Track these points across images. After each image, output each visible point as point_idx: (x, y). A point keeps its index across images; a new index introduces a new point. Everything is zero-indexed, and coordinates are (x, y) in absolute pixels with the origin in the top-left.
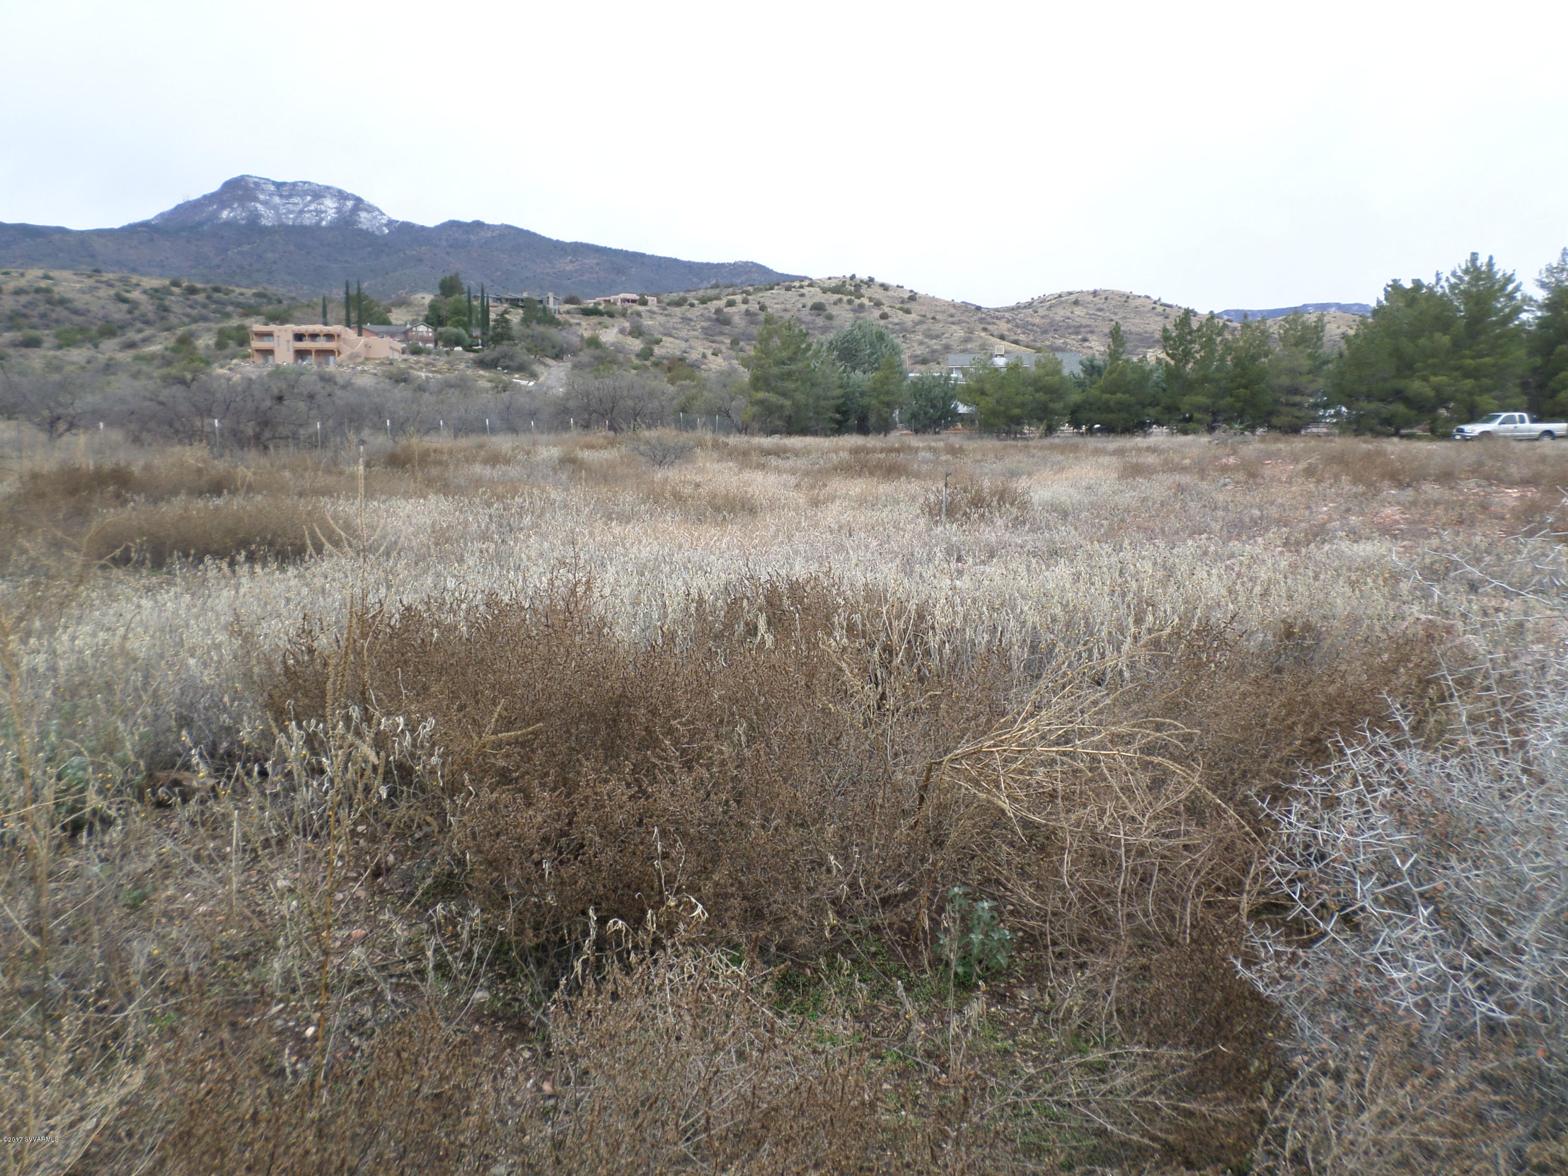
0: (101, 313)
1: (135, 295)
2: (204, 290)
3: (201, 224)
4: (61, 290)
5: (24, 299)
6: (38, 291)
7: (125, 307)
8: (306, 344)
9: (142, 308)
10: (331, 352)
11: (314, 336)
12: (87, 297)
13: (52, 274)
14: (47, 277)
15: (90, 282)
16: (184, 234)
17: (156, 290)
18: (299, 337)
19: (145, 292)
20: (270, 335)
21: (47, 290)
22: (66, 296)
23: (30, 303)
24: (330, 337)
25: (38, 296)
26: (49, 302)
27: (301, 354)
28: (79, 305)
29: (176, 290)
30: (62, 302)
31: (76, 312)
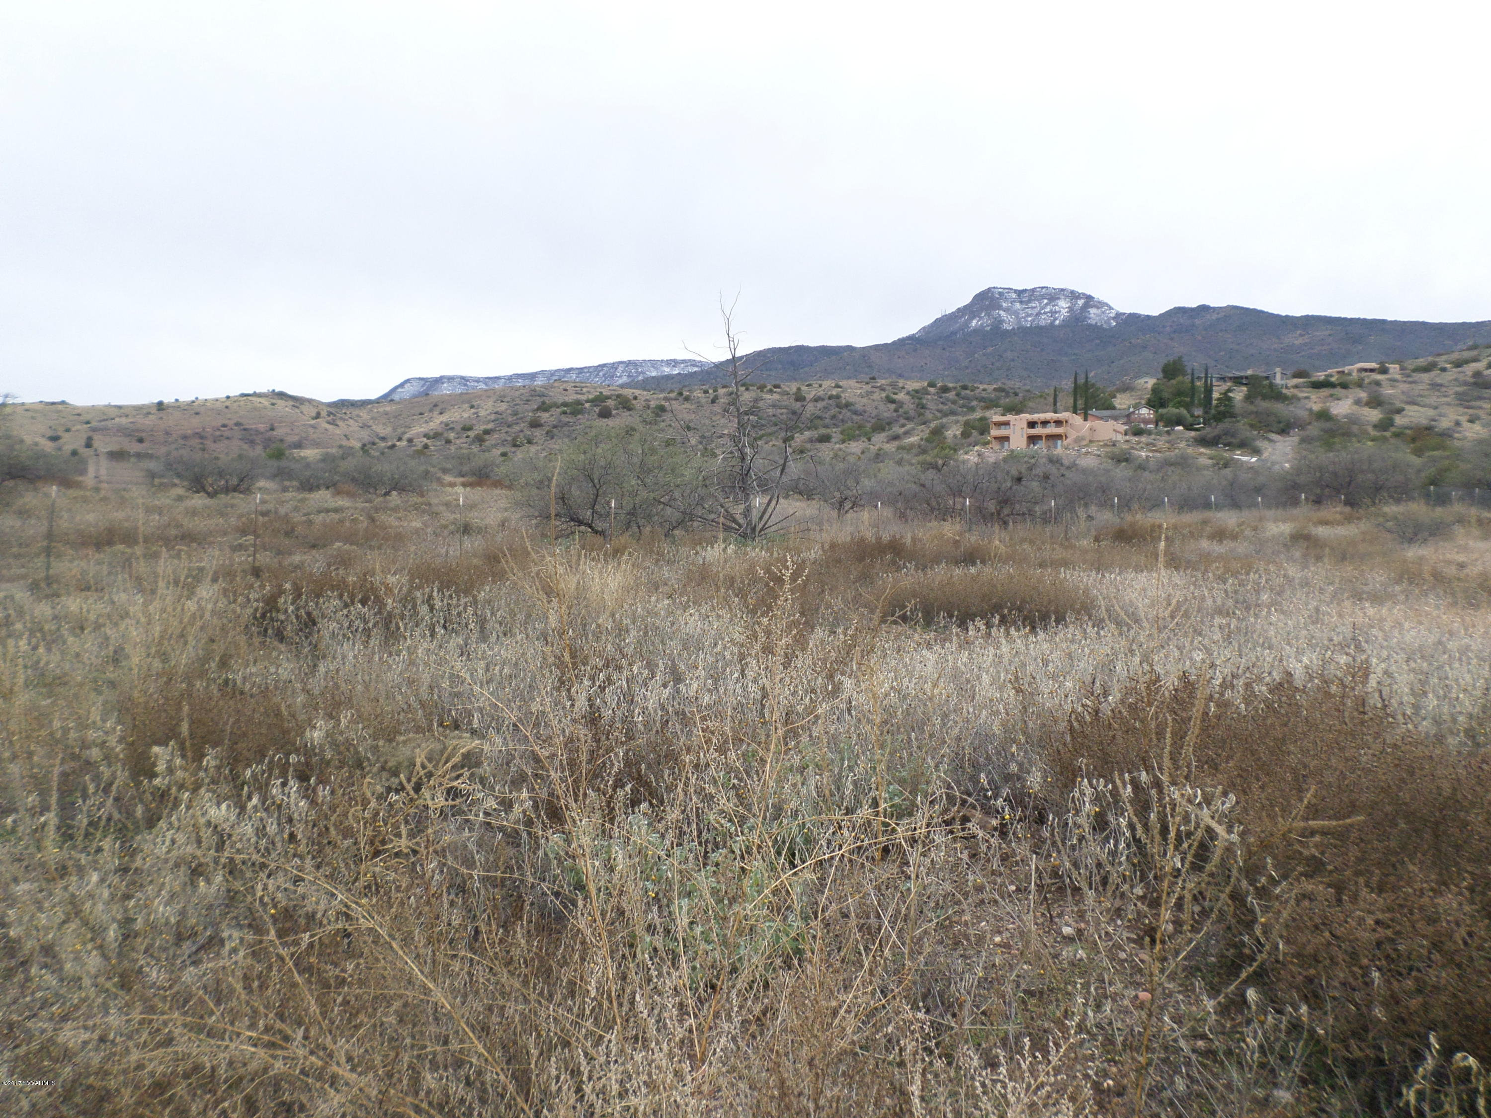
0: (875, 412)
1: (901, 396)
2: (955, 388)
3: (954, 333)
4: (846, 396)
5: (820, 405)
6: (830, 398)
7: (893, 406)
8: (1038, 431)
9: (905, 407)
10: (1059, 437)
11: (1045, 423)
12: (865, 400)
13: (841, 384)
14: (838, 386)
15: (868, 388)
16: (940, 343)
17: (917, 391)
18: (1032, 425)
19: (908, 393)
20: (1007, 424)
21: (838, 397)
22: (851, 400)
23: (825, 408)
24: (1058, 423)
25: (830, 402)
26: (838, 406)
27: (1033, 439)
28: (859, 407)
29: (932, 390)
30: (847, 405)
31: (856, 413)
